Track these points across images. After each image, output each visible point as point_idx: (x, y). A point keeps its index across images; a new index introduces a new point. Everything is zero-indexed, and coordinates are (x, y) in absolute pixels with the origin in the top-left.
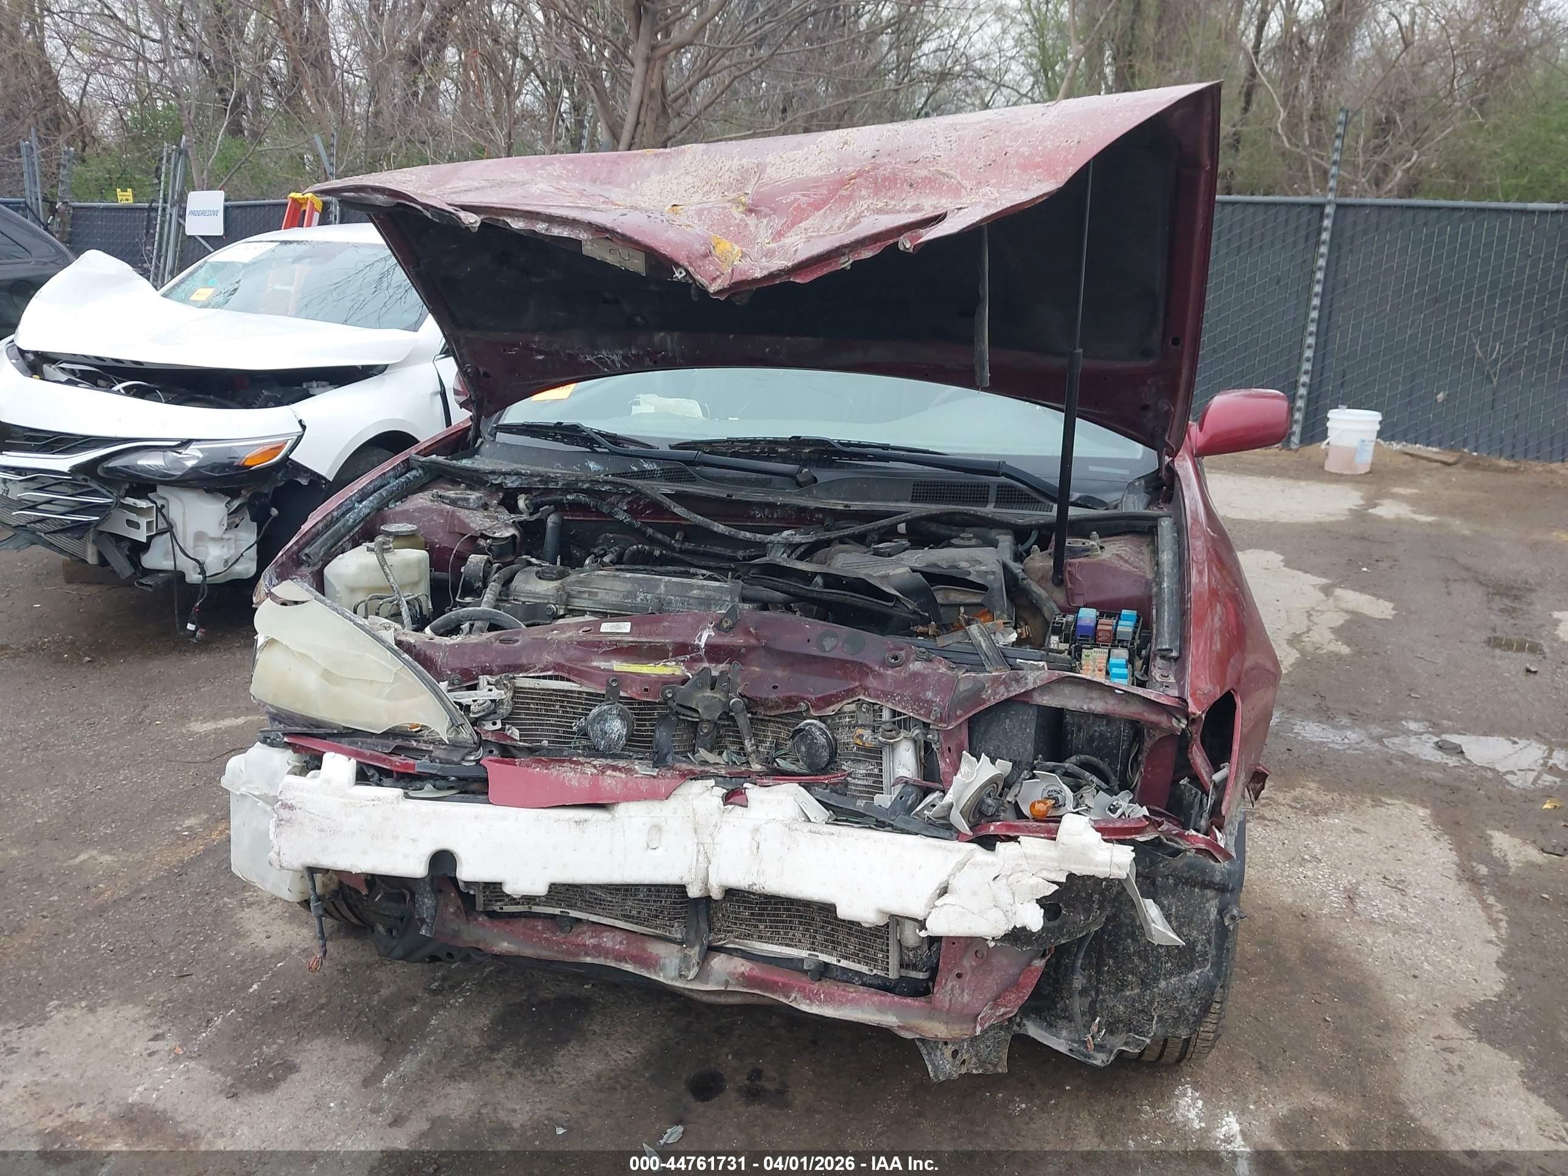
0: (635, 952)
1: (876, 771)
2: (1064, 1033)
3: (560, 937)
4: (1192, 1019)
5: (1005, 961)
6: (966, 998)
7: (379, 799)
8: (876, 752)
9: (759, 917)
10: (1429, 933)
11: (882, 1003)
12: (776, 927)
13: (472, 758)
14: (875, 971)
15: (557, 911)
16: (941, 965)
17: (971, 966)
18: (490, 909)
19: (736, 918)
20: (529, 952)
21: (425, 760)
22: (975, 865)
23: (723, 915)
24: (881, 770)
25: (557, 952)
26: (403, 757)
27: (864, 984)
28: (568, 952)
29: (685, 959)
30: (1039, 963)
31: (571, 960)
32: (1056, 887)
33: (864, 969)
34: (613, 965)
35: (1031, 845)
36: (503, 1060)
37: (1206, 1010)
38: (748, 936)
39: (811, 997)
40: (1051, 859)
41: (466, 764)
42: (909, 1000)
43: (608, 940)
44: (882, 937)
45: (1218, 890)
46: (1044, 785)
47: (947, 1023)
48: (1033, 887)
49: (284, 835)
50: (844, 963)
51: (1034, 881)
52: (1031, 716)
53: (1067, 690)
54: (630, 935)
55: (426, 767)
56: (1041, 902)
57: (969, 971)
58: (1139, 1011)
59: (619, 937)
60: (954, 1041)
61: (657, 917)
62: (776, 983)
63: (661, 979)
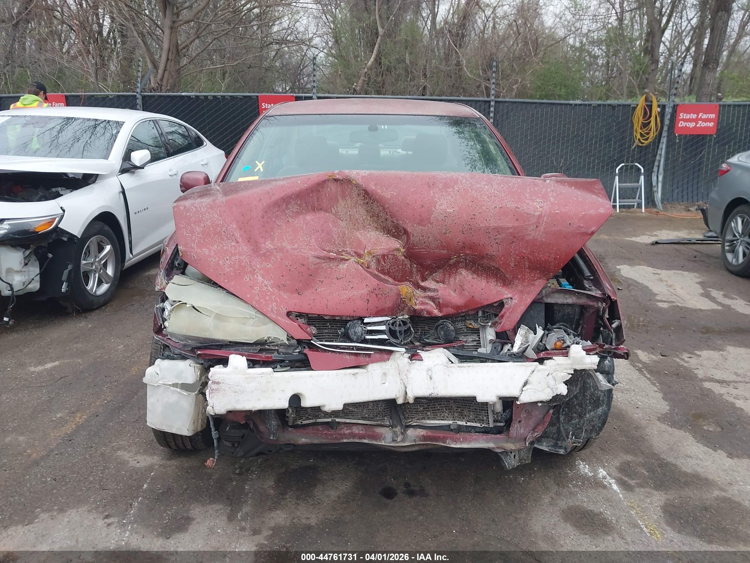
0: (370, 433)
1: (477, 339)
2: (544, 444)
3: (332, 432)
4: (598, 429)
5: (537, 413)
6: (522, 431)
7: (263, 373)
8: (477, 330)
9: (426, 409)
10: (634, 391)
11: (487, 438)
12: (436, 413)
13: (298, 351)
14: (483, 425)
15: (330, 420)
16: (513, 417)
17: (524, 417)
18: (296, 423)
19: (417, 411)
20: (316, 441)
21: (276, 354)
22: (538, 371)
23: (410, 411)
24: (479, 338)
25: (330, 439)
26: (264, 353)
27: (476, 432)
28: (336, 438)
29: (395, 433)
30: (551, 411)
31: (337, 442)
32: (571, 376)
33: (478, 425)
34: (358, 441)
35: (559, 360)
36: (290, 498)
37: (604, 423)
38: (424, 418)
39: (456, 441)
40: (568, 364)
41: (295, 354)
42: (498, 436)
43: (356, 430)
44: (485, 410)
45: (606, 374)
46: (556, 335)
47: (514, 443)
48: (563, 376)
49: (215, 397)
50: (469, 424)
51: (562, 374)
52: (543, 307)
53: (556, 295)
54: (365, 426)
55: (277, 357)
56: (566, 383)
57: (523, 419)
58: (579, 429)
59: (361, 428)
60: (514, 451)
61: (377, 416)
62: (439, 437)
63: (383, 444)
